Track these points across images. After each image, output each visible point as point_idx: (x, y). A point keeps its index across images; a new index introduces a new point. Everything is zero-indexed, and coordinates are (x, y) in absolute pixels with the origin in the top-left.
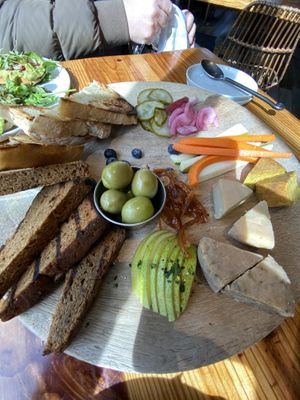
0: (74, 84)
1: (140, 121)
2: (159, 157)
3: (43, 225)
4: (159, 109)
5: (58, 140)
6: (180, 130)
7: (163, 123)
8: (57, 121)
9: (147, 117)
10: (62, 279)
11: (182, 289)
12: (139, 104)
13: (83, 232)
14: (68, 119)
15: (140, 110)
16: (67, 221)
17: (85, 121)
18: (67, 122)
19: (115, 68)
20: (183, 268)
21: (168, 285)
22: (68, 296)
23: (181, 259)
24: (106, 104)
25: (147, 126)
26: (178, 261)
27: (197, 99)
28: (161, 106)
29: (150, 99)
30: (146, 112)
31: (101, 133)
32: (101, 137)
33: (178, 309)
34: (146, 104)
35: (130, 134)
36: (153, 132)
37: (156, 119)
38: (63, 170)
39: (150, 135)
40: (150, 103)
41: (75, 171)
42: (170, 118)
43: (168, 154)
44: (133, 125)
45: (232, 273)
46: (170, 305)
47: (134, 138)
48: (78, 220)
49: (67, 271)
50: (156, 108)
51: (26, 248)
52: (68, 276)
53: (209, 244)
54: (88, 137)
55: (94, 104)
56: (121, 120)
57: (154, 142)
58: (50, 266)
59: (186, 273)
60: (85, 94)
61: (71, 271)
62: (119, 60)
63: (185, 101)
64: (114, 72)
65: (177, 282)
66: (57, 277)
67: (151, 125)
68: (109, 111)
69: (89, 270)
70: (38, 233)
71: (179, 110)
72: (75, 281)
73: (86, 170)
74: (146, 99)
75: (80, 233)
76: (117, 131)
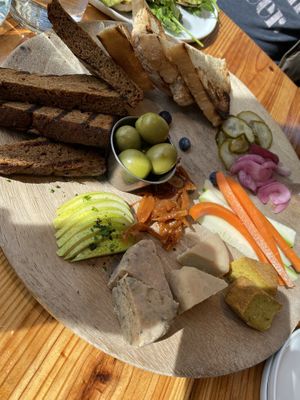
0: (208, 40)
1: (220, 128)
2: (197, 169)
3: (71, 93)
4: (246, 138)
5: (145, 62)
6: (242, 174)
7: (235, 152)
8: (162, 52)
9: (229, 132)
10: (34, 136)
11: (93, 247)
12: (238, 117)
13: (88, 127)
14: (170, 59)
15: (232, 122)
16: (83, 111)
17: (180, 75)
18: (167, 60)
19: (258, 71)
20: (111, 239)
21: (89, 231)
22: (27, 148)
23: (117, 232)
24: (209, 84)
25: (221, 139)
26: (114, 231)
27: (289, 174)
28: (251, 139)
29: (251, 125)
30: (233, 128)
31: (179, 95)
32: (176, 98)
33: (72, 253)
34: (243, 123)
35: (200, 127)
36: (219, 148)
37: (234, 142)
38: (124, 81)
39: (215, 147)
40: (245, 126)
41: (130, 92)
42: (247, 156)
43: (208, 176)
44: (211, 123)
45: (140, 274)
46: (73, 242)
47: (198, 133)
48: (92, 118)
49: (43, 136)
50: (244, 134)
51: (45, 91)
52: (40, 139)
53: (149, 246)
54: (166, 86)
55: (201, 73)
56: (206, 107)
57: (209, 155)
58: (45, 118)
59: (109, 243)
60: (203, 59)
61: (45, 139)
62: (272, 69)
63: (274, 159)
64: (254, 71)
65: (96, 238)
66: (33, 131)
67: (225, 141)
68: (205, 90)
69: (55, 155)
70: (63, 93)
71: (260, 158)
72: (40, 148)
73: (138, 101)
74: (248, 122)
75: (86, 125)
76: (192, 111)
